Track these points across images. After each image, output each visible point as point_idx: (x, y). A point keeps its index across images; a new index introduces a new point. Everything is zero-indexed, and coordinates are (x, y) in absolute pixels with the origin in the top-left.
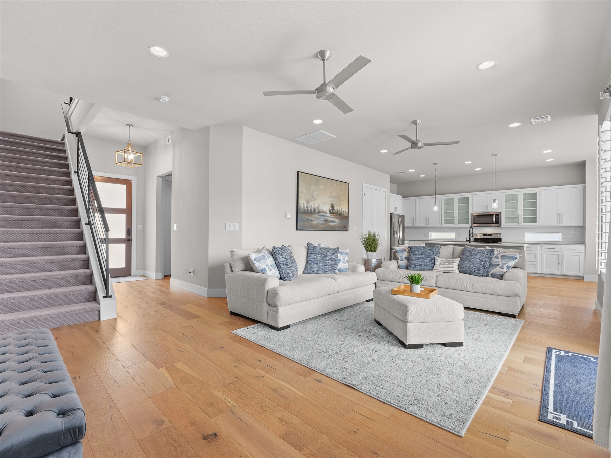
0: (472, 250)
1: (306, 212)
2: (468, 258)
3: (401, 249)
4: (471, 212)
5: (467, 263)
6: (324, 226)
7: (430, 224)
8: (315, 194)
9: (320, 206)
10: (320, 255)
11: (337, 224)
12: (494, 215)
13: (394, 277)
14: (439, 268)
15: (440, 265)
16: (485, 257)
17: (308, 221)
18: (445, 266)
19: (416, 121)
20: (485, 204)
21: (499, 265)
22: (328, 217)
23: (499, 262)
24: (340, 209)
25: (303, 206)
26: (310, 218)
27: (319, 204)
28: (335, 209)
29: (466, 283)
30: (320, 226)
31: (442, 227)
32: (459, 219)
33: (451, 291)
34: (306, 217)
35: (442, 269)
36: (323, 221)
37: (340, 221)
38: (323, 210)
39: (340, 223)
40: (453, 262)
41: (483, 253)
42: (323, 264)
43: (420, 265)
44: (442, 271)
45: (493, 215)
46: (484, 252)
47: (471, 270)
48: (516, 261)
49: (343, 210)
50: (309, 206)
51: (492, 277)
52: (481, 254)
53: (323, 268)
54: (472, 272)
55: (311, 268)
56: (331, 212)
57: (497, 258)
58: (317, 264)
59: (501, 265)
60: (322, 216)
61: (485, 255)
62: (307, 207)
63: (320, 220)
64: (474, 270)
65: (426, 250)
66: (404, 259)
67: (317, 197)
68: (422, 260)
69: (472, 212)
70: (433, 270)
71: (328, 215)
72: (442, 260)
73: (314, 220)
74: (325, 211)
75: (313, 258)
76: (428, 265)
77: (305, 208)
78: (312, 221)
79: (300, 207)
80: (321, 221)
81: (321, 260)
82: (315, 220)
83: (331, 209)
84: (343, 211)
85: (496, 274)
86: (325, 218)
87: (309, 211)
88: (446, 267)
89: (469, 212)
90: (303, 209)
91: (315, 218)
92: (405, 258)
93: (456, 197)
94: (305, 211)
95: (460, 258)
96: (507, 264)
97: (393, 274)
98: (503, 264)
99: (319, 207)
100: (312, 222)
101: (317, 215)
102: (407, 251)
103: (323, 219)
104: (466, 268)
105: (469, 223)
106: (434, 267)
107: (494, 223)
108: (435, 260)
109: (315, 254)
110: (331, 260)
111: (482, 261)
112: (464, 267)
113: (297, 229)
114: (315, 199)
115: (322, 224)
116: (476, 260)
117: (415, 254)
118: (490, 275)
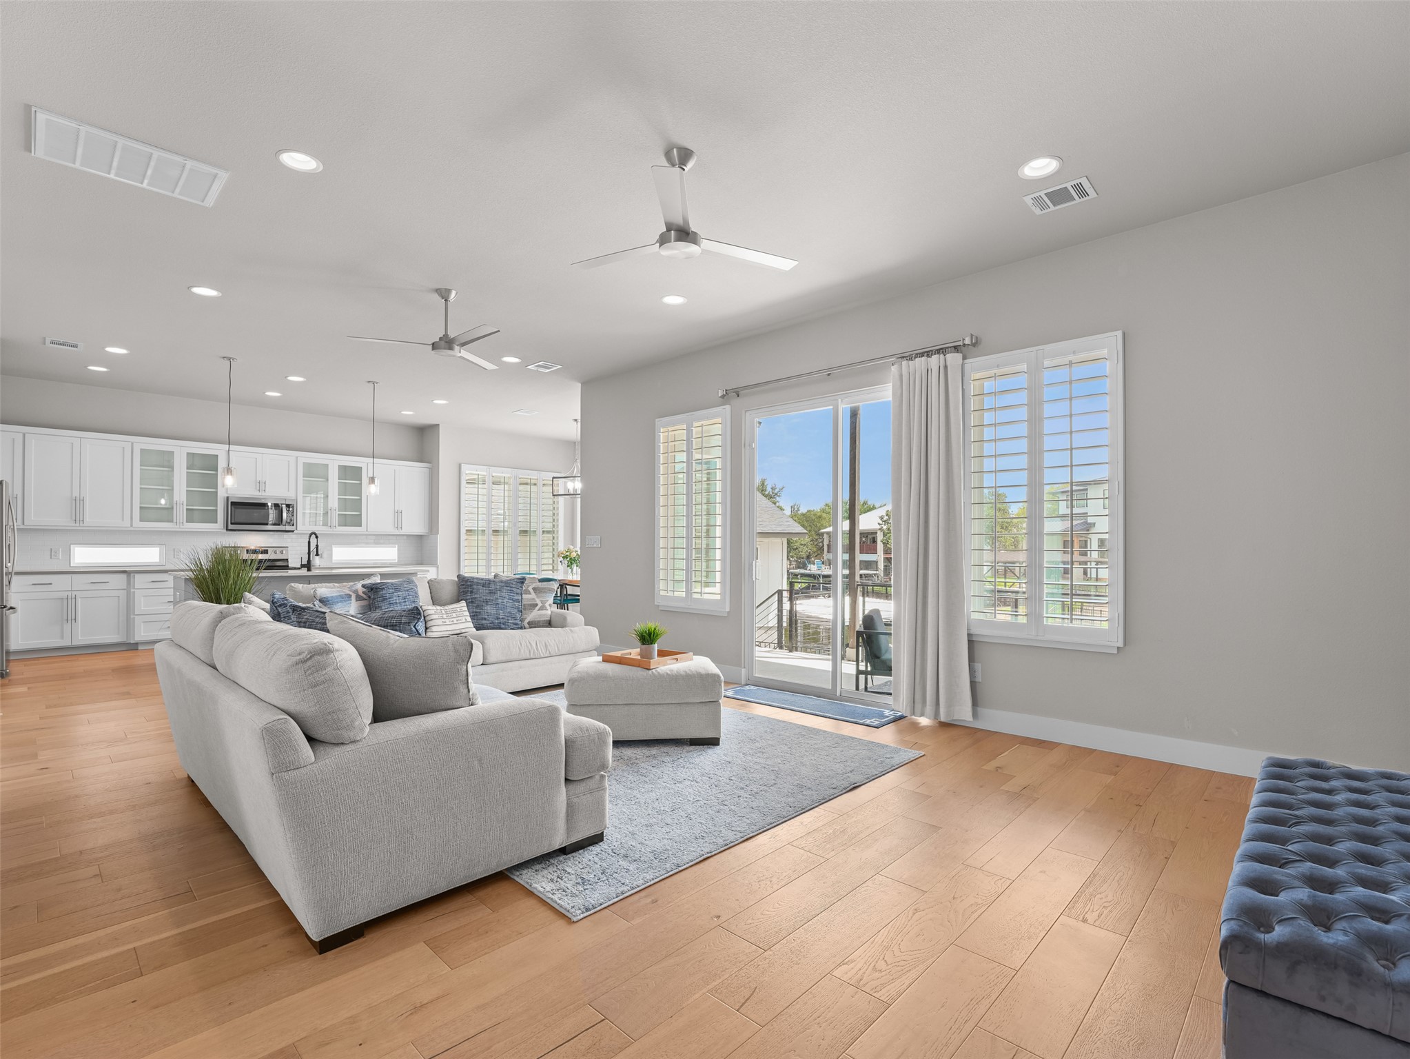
0: (489, 584)
2: (489, 598)
4: (222, 495)
5: (489, 609)
7: (87, 519)
12: (283, 506)
14: (440, 627)
15: (443, 620)
16: (517, 594)
18: (453, 621)
20: (259, 479)
21: (537, 605)
23: (533, 599)
31: (132, 529)
32: (187, 509)
40: (460, 611)
41: (510, 587)
46: (511, 585)
47: (501, 620)
51: (530, 628)
52: (508, 588)
54: (503, 624)
57: (529, 592)
59: (540, 605)
61: (514, 590)
64: (507, 620)
65: (407, 590)
69: (226, 495)
72: (434, 609)
85: (539, 622)
88: (455, 622)
89: (217, 492)
93: (181, 451)
95: (466, 601)
98: (543, 602)
102: (354, 599)
104: (491, 618)
105: (217, 523)
107: (285, 523)
111: (514, 601)
112: (486, 617)
116: (505, 601)
117: (391, 602)
118: (527, 626)
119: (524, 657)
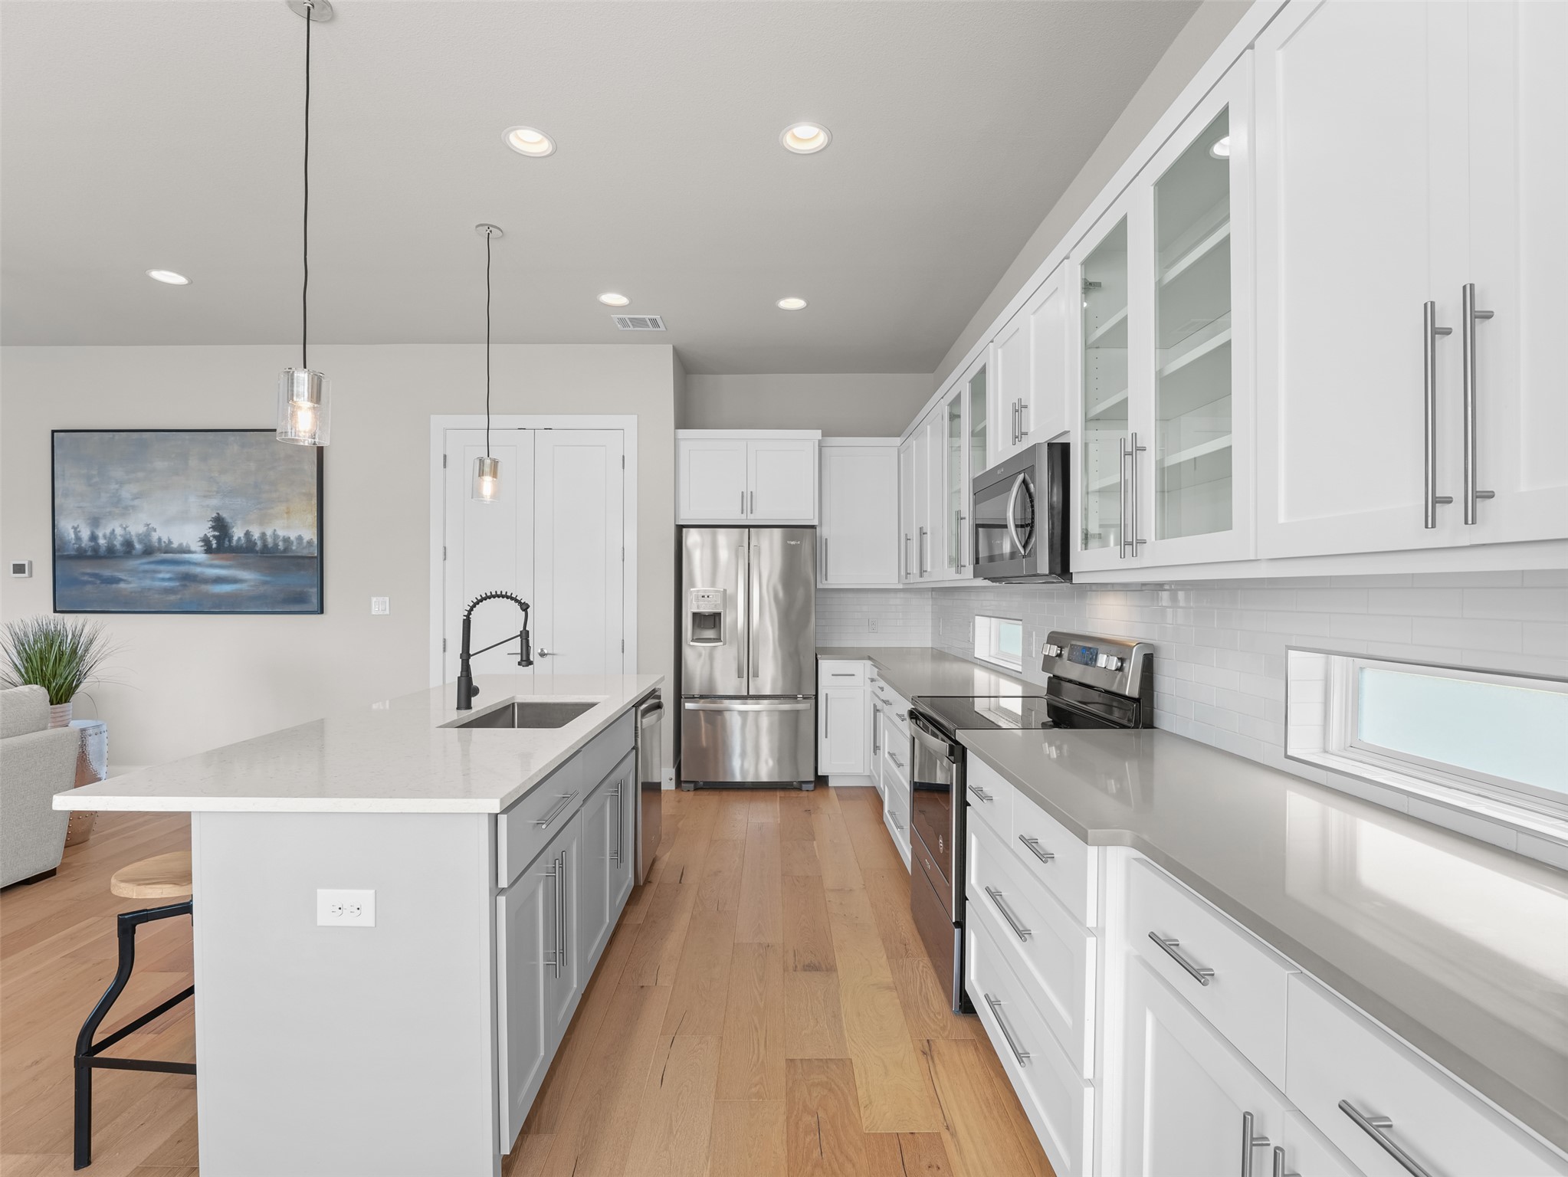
1: (89, 553)
6: (179, 596)
9: (155, 530)
11: (247, 588)
17: (99, 582)
24: (264, 534)
25: (73, 536)
26: (107, 573)
27: (148, 525)
28: (238, 533)
30: (157, 596)
34: (89, 571)
36: (170, 579)
37: (268, 579)
38: (170, 542)
49: (281, 533)
50: (100, 534)
56: (214, 546)
62: (93, 538)
63: (153, 579)
74: (181, 544)
77: (85, 543)
79: (61, 539)
80: (163, 580)
82: (130, 579)
83: (214, 536)
84: (286, 540)
86: (183, 569)
87: (103, 549)
90: (76, 546)
91: (133, 572)
94: (86, 551)
100: (114, 586)
101: (139, 562)
103: (168, 572)
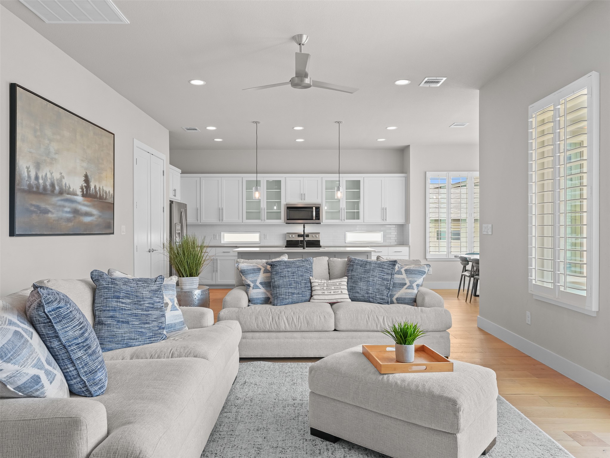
0: (366, 264)
1: (35, 189)
2: (363, 276)
3: (250, 268)
4: (283, 202)
5: (362, 285)
6: (73, 224)
7: (224, 219)
8: (54, 146)
9: (64, 178)
10: (129, 298)
11: (95, 219)
12: (314, 208)
13: (259, 322)
14: (321, 296)
15: (323, 291)
16: (387, 274)
17: (39, 212)
18: (330, 292)
19: (301, 36)
20: (302, 192)
21: (406, 284)
22: (79, 203)
23: (404, 279)
24: (100, 188)
25: (26, 174)
26: (43, 205)
27: (61, 173)
28: (92, 187)
29: (383, 319)
30: (64, 223)
31: (243, 224)
32: (267, 212)
33: (359, 334)
34: (34, 203)
35: (326, 297)
36: (69, 212)
37: (100, 214)
38: (70, 187)
39: (100, 217)
40: (340, 284)
41: (383, 268)
42: (140, 320)
43: (293, 294)
44: (326, 301)
45: (312, 208)
46: (383, 266)
47: (371, 295)
48: (424, 276)
49: (105, 189)
50: (40, 176)
51: (398, 303)
52: (381, 269)
53: (143, 330)
54: (372, 298)
55: (114, 336)
56: (85, 192)
57: (400, 273)
58: (128, 323)
59: (408, 284)
60: (67, 200)
61: (385, 270)
62: (37, 178)
63: (63, 211)
64: (376, 295)
65: (298, 267)
66: (260, 286)
67: (56, 156)
68: (294, 285)
69: (286, 203)
70: (311, 300)
71: (80, 198)
72: (323, 281)
73: (51, 210)
74: (73, 189)
75: (115, 310)
76: (303, 293)
77: (33, 181)
78: (47, 212)
79: (20, 175)
80: (67, 212)
81: (134, 312)
82: (53, 211)
83: (85, 186)
84: (106, 193)
85: (405, 299)
86: (74, 205)
87: (41, 187)
88: (332, 293)
89: (281, 202)
90: (28, 182)
92: (261, 283)
93: (263, 179)
94: (33, 187)
95: (347, 277)
96: (416, 281)
97: (256, 318)
98: (412, 282)
99: (61, 181)
100: (46, 215)
102: (262, 271)
103: (69, 207)
104: (362, 292)
105: (281, 219)
106: (311, 296)
107: (314, 218)
108: (311, 283)
109: (118, 297)
110: (152, 308)
111: (384, 279)
112: (359, 291)
113: (12, 233)
114: (53, 161)
115: (69, 220)
116: (375, 279)
117: (282, 275)
118: (395, 301)
119: (372, 329)
